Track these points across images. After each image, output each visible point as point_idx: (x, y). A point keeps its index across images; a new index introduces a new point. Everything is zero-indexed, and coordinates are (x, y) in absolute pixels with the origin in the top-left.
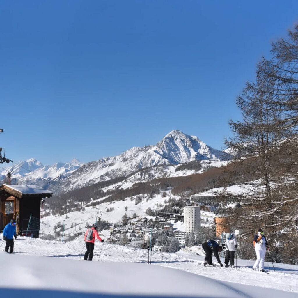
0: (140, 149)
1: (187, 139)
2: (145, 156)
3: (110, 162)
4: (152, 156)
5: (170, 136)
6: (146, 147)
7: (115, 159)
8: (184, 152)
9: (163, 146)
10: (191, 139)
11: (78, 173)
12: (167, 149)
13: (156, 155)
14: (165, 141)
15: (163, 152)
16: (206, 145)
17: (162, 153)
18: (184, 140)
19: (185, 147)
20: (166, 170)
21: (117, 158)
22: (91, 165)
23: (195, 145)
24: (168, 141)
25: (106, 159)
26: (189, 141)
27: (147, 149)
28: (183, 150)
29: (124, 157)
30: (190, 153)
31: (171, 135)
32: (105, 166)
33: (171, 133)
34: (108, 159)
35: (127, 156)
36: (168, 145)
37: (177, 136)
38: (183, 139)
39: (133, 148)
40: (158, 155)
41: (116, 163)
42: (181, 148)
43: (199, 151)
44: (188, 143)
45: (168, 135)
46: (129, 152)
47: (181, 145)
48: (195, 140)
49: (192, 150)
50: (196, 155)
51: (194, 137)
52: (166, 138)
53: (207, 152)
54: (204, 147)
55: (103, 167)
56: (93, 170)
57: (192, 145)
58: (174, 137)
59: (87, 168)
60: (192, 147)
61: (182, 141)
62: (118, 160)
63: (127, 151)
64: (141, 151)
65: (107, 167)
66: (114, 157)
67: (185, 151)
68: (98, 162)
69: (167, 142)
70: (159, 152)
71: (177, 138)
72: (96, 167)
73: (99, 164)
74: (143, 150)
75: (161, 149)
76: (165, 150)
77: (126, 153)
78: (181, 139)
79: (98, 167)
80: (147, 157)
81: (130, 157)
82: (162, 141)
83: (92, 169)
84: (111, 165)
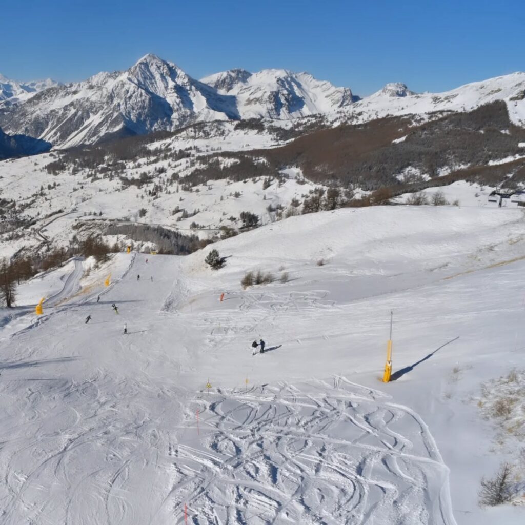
0: (109, 74)
1: (163, 65)
2: (117, 85)
3: (73, 89)
4: (125, 85)
5: (145, 62)
6: (116, 73)
7: (79, 85)
8: (161, 82)
9: (138, 73)
10: (168, 65)
11: (35, 101)
12: (142, 77)
13: (130, 84)
14: (139, 67)
15: (138, 80)
16: (185, 75)
17: (136, 81)
18: (161, 66)
19: (162, 75)
21: (82, 85)
22: (49, 93)
23: (173, 73)
24: (143, 67)
25: (68, 85)
26: (166, 68)
27: (117, 75)
28: (160, 79)
29: (90, 84)
30: (167, 83)
31: (145, 59)
32: (67, 94)
33: (145, 57)
34: (71, 86)
35: (94, 83)
36: (143, 72)
37: (152, 62)
38: (159, 65)
39: (101, 73)
40: (133, 85)
41: (80, 90)
42: (158, 77)
43: (176, 80)
44: (165, 71)
45: (142, 59)
46: (95, 77)
47: (157, 72)
48: (173, 67)
49: (169, 79)
50: (175, 86)
51: (171, 64)
52: (140, 63)
53: (187, 83)
54: (183, 77)
55: (65, 95)
56: (53, 98)
57: (169, 74)
58: (150, 62)
59: (45, 95)
60: (170, 76)
61: (159, 67)
62: (82, 87)
63: (94, 77)
64: (109, 77)
65: (70, 95)
66: (78, 84)
67: (162, 81)
68: (59, 89)
69: (142, 68)
70: (133, 80)
71: (152, 64)
72: (57, 94)
73: (60, 91)
74: (112, 77)
75: (135, 77)
76: (140, 79)
77: (92, 79)
78: (157, 65)
79: (60, 95)
80: (120, 85)
81: (97, 84)
82: (136, 67)
83: (52, 96)
84: (75, 93)
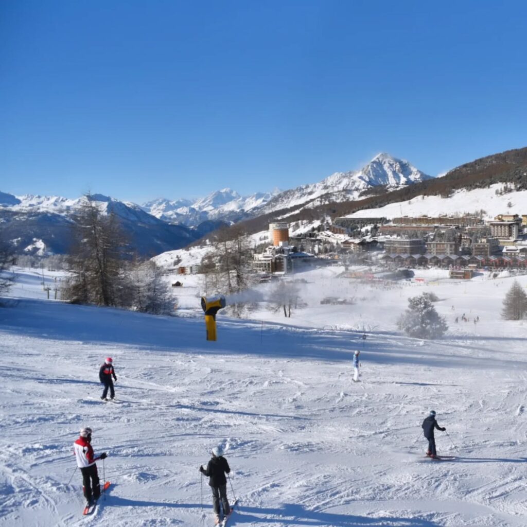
0: (344, 175)
1: (396, 163)
2: (348, 184)
3: (309, 190)
4: (356, 183)
5: (377, 161)
6: (350, 173)
7: (315, 186)
8: (393, 179)
9: (369, 172)
10: (400, 163)
11: (273, 203)
12: (373, 175)
13: (360, 182)
14: (371, 166)
15: (369, 178)
16: (418, 171)
17: (367, 179)
18: (393, 164)
19: (394, 172)
20: (348, 196)
21: (317, 186)
22: (287, 194)
23: (405, 169)
24: (375, 166)
25: (304, 187)
26: (398, 165)
27: (351, 175)
28: (392, 176)
29: (325, 184)
30: (400, 180)
31: (378, 158)
32: (304, 195)
33: (377, 156)
34: (307, 187)
35: (329, 184)
36: (374, 170)
37: (384, 160)
38: (391, 163)
39: (336, 174)
40: (363, 182)
41: (316, 191)
42: (390, 174)
43: (409, 177)
44: (397, 168)
45: (374, 159)
46: (330, 177)
47: (389, 170)
48: (406, 164)
49: (401, 176)
50: (406, 182)
51: (405, 161)
52: (374, 162)
53: (419, 178)
54: (416, 173)
55: (301, 196)
56: (290, 199)
57: (401, 171)
58: (382, 161)
59: (282, 198)
60: (402, 173)
61: (391, 165)
62: (318, 188)
63: (329, 177)
64: (344, 177)
65: (306, 196)
66: (313, 185)
67: (394, 177)
68: (295, 191)
69: (373, 167)
70: (364, 178)
71: (385, 163)
72: (293, 196)
73: (296, 192)
74: (347, 177)
75: (367, 175)
76: (372, 176)
77: (327, 180)
78: (389, 163)
79: (296, 196)
80: (350, 183)
81: (332, 184)
82: (368, 166)
83: (288, 198)
84: (310, 193)
